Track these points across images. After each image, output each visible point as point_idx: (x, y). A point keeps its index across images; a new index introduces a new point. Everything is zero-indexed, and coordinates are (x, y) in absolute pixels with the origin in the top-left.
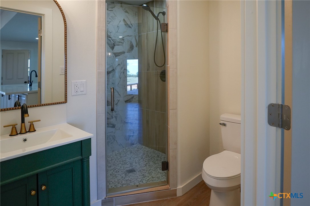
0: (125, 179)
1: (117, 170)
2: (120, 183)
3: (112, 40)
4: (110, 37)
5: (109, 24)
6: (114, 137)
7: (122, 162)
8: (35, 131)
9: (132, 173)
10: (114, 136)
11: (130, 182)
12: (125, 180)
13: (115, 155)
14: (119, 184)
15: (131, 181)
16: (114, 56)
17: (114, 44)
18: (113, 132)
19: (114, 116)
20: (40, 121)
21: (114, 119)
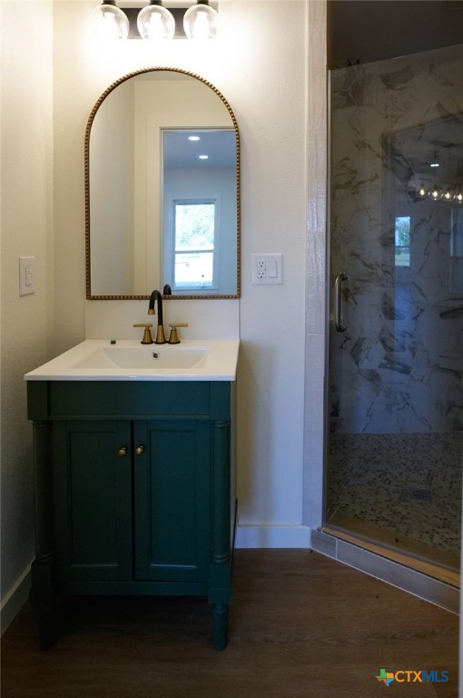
0: (393, 508)
1: (388, 476)
2: (378, 512)
3: (405, 160)
4: (400, 155)
5: (396, 122)
6: (406, 397)
7: (409, 464)
8: (179, 342)
9: (420, 501)
10: (407, 394)
11: (399, 519)
12: (391, 510)
13: (404, 441)
14: (372, 513)
15: (405, 521)
16: (411, 200)
17: (410, 169)
18: (403, 383)
19: (406, 347)
20: (187, 326)
21: (408, 352)
